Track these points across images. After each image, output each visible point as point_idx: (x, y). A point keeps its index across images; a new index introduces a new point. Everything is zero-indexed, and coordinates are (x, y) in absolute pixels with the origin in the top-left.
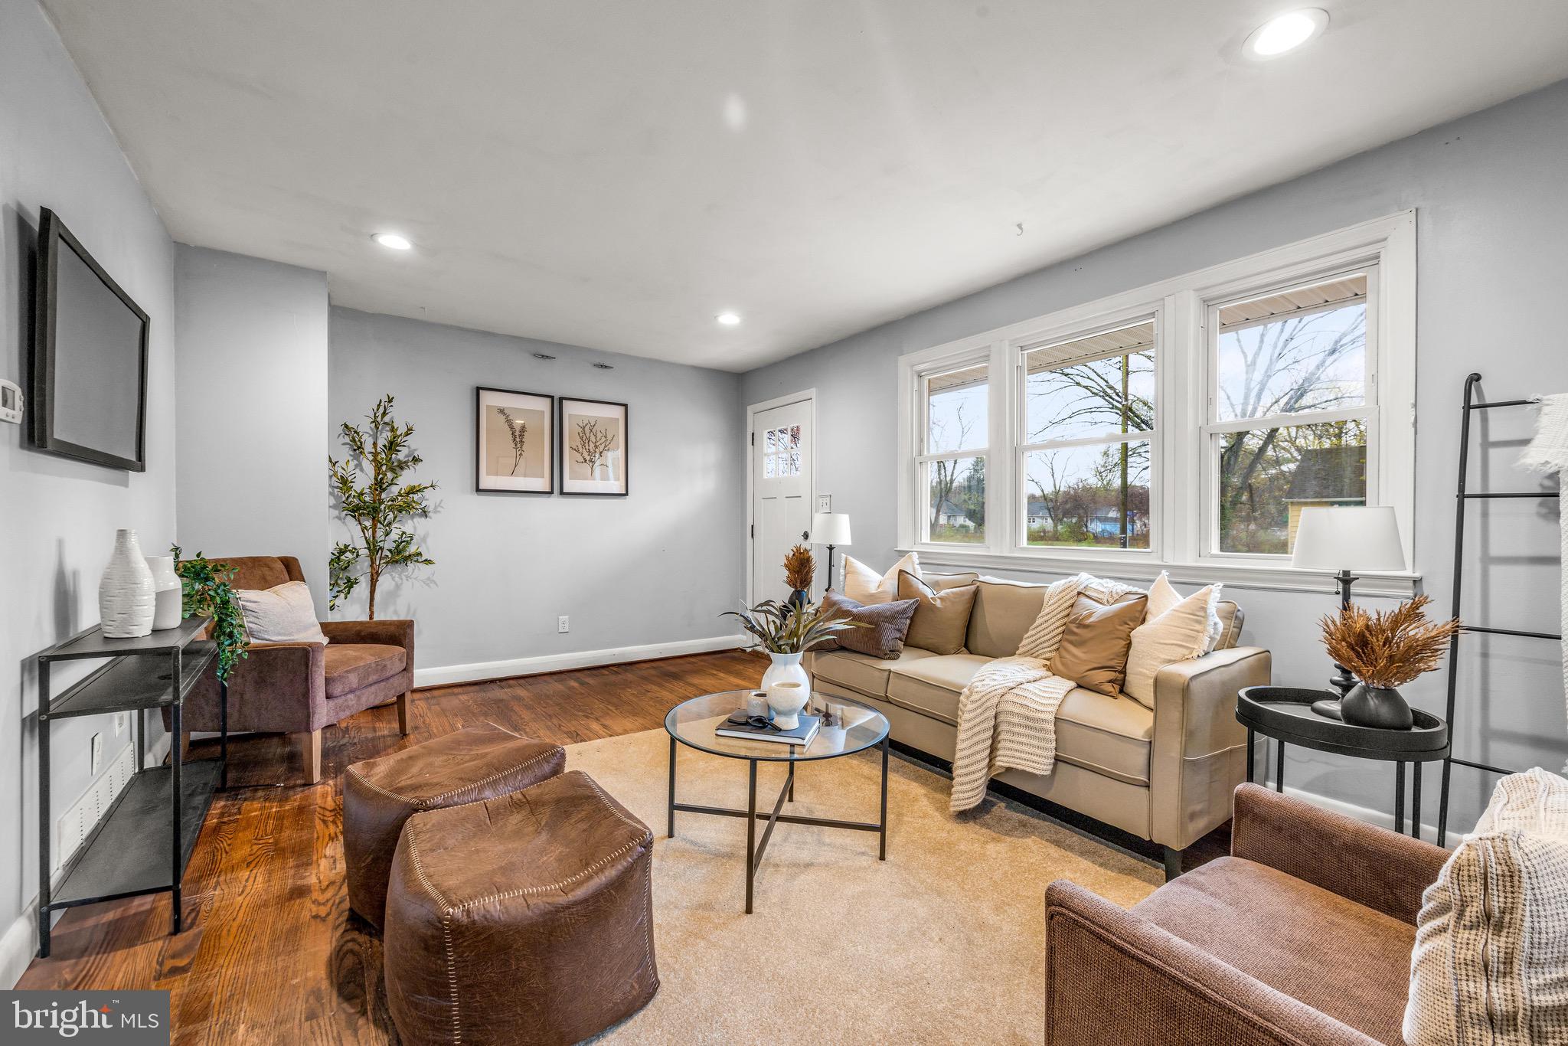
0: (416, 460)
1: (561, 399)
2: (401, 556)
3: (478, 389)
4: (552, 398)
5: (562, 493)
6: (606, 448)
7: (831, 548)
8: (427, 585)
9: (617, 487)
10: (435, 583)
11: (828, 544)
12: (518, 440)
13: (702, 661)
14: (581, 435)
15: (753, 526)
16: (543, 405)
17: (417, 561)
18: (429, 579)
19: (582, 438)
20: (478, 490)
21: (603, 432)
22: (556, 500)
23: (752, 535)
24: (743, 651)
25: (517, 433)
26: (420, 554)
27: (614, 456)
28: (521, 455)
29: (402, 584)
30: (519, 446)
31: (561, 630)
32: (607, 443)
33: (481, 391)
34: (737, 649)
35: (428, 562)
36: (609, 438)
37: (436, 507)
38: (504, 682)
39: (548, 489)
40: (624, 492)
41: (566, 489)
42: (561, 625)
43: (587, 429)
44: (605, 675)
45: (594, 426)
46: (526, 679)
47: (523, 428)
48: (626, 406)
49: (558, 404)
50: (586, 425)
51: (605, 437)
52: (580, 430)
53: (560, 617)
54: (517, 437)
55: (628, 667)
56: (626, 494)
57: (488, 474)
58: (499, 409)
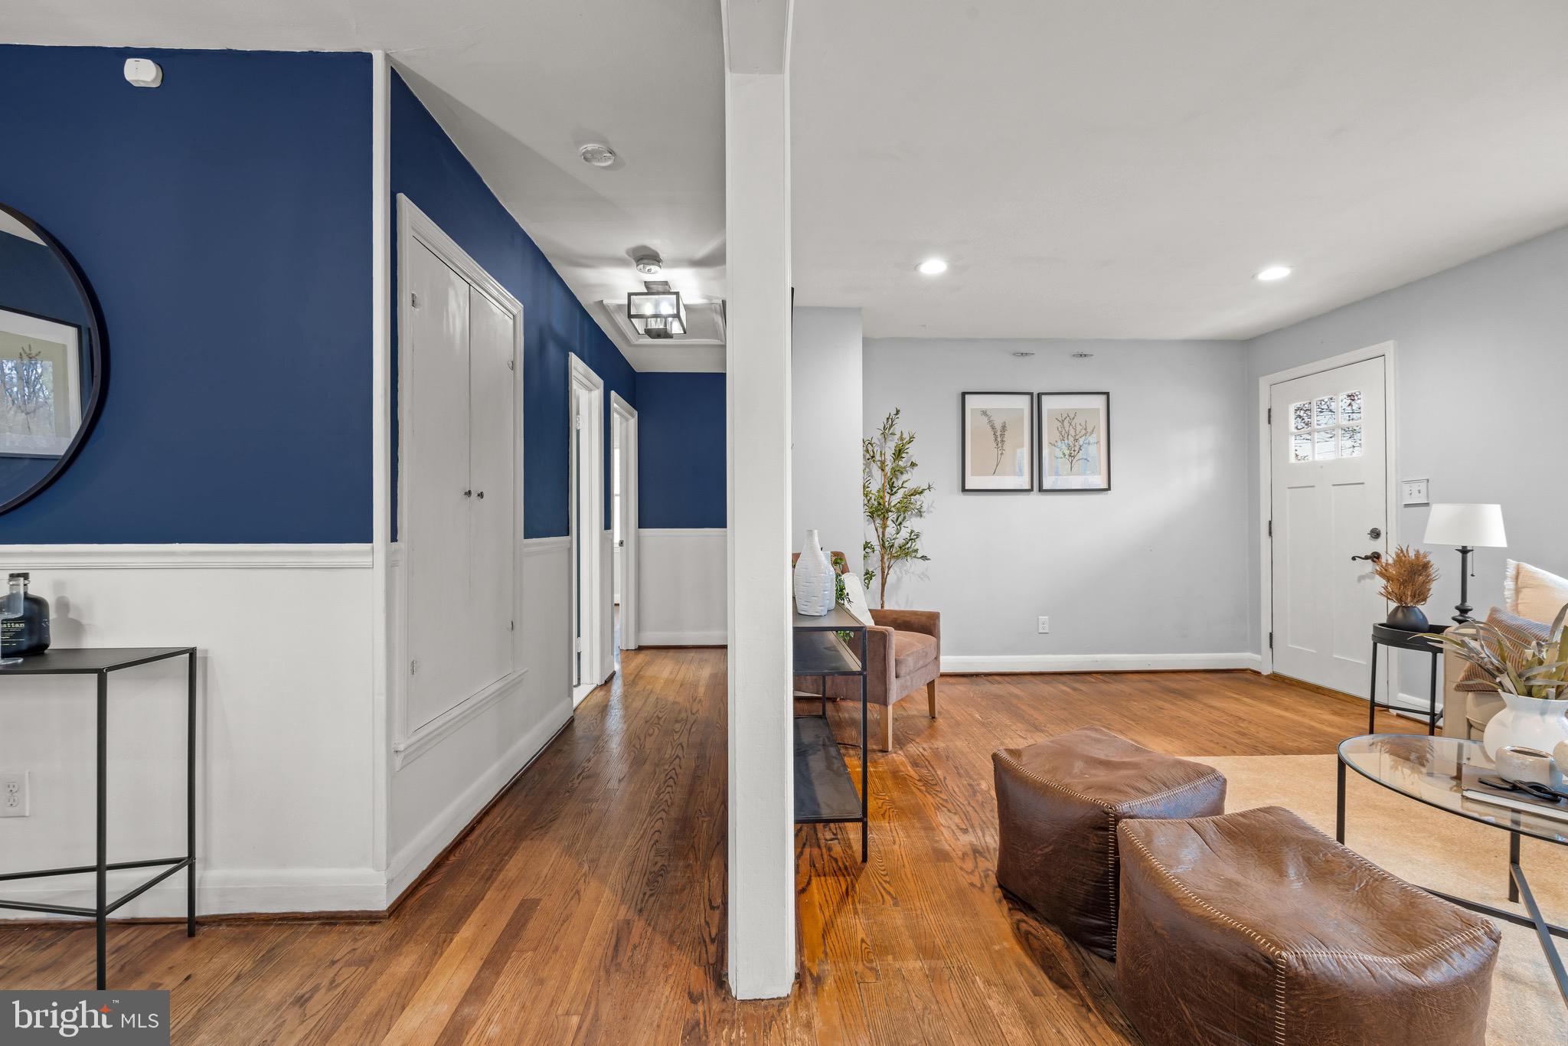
0: (913, 465)
1: (1039, 395)
2: (906, 551)
3: (964, 394)
4: (1031, 394)
5: (1041, 490)
6: (1087, 441)
7: (1464, 551)
8: (922, 579)
9: (1099, 481)
10: (928, 577)
11: (1460, 545)
12: (999, 439)
13: (1204, 679)
14: (1060, 429)
15: (1270, 523)
16: (1023, 402)
17: (915, 557)
18: (923, 573)
19: (1061, 433)
20: (964, 490)
21: (1083, 424)
22: (1035, 497)
23: (1270, 533)
24: (1257, 673)
25: (999, 433)
26: (916, 551)
27: (1096, 450)
28: (1002, 454)
29: (902, 577)
30: (1000, 445)
31: (1039, 631)
32: (1088, 436)
33: (966, 396)
34: (1246, 670)
35: (924, 558)
36: (1090, 430)
37: (928, 508)
38: (990, 678)
39: (1028, 487)
40: (1106, 487)
41: (1046, 486)
42: (1041, 626)
43: (1066, 423)
44: (1093, 682)
45: (1073, 419)
46: (1010, 677)
47: (1004, 428)
48: (1107, 394)
49: (1037, 400)
50: (1066, 419)
51: (1086, 429)
52: (1060, 424)
53: (1040, 617)
54: (999, 436)
55: (1114, 677)
56: (1109, 489)
57: (973, 474)
58: (983, 411)
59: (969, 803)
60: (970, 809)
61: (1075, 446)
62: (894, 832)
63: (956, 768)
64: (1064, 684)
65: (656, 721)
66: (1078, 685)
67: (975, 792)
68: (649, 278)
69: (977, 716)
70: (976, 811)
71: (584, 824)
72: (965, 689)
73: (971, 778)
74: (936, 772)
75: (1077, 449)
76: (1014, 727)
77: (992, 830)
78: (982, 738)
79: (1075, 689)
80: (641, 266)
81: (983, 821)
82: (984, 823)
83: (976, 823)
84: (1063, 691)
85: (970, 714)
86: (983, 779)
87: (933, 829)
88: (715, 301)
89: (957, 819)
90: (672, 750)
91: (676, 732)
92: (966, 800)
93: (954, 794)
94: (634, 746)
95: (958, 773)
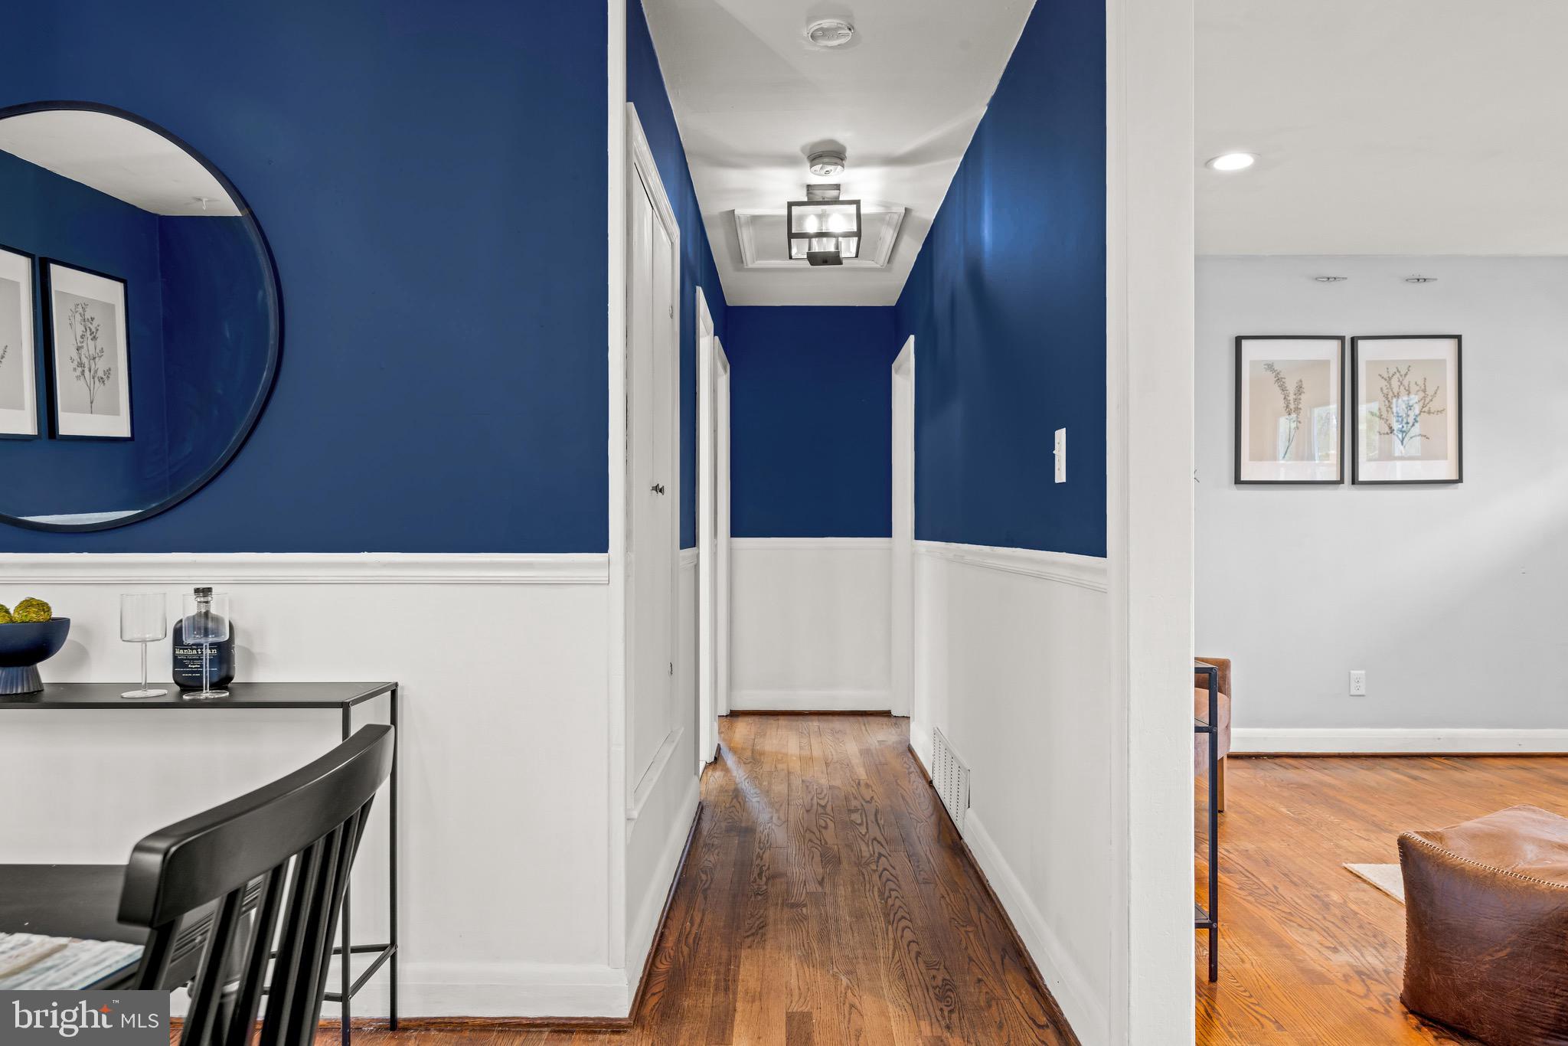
1: (1355, 340)
3: (1239, 339)
4: (1342, 339)
5: (1354, 482)
6: (1426, 409)
9: (1445, 469)
12: (1292, 406)
14: (1385, 391)
16: (1328, 351)
19: (1386, 397)
20: (1238, 481)
21: (1421, 383)
22: (1346, 491)
25: (1291, 397)
27: (1439, 422)
28: (1297, 429)
30: (1293, 414)
31: (1354, 692)
32: (1428, 400)
33: (1244, 342)
36: (1429, 391)
38: (1277, 761)
39: (1335, 477)
40: (1455, 477)
41: (1362, 477)
42: (1353, 685)
43: (1395, 382)
44: (1438, 769)
45: (1406, 375)
46: (1307, 759)
47: (1300, 390)
48: (1459, 338)
49: (1350, 347)
50: (1395, 378)
51: (1424, 391)
52: (1386, 383)
53: (1352, 672)
54: (1292, 402)
55: (1467, 762)
56: (1460, 480)
57: (1253, 458)
58: (1268, 365)
59: (1325, 918)
60: (1327, 924)
61: (1408, 416)
62: (1236, 948)
63: (1285, 875)
64: (1395, 770)
65: (821, 810)
66: (1415, 772)
67: (1326, 906)
68: (815, 179)
69: (1284, 810)
70: (1339, 928)
71: (808, 933)
72: (1246, 775)
73: (1312, 887)
74: (1259, 879)
75: (1411, 420)
76: (1345, 826)
77: (1371, 949)
78: (1304, 839)
79: (1415, 778)
80: (818, 167)
81: (1353, 939)
82: (1357, 941)
83: (1346, 941)
84: (1398, 781)
85: (1272, 808)
86: (1329, 888)
87: (1289, 947)
88: (894, 209)
89: (1315, 935)
90: (868, 846)
91: (860, 825)
92: (1319, 914)
93: (1297, 906)
94: (810, 840)
95: (1292, 882)
